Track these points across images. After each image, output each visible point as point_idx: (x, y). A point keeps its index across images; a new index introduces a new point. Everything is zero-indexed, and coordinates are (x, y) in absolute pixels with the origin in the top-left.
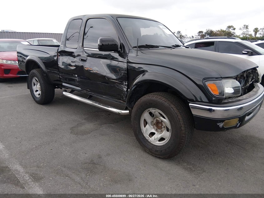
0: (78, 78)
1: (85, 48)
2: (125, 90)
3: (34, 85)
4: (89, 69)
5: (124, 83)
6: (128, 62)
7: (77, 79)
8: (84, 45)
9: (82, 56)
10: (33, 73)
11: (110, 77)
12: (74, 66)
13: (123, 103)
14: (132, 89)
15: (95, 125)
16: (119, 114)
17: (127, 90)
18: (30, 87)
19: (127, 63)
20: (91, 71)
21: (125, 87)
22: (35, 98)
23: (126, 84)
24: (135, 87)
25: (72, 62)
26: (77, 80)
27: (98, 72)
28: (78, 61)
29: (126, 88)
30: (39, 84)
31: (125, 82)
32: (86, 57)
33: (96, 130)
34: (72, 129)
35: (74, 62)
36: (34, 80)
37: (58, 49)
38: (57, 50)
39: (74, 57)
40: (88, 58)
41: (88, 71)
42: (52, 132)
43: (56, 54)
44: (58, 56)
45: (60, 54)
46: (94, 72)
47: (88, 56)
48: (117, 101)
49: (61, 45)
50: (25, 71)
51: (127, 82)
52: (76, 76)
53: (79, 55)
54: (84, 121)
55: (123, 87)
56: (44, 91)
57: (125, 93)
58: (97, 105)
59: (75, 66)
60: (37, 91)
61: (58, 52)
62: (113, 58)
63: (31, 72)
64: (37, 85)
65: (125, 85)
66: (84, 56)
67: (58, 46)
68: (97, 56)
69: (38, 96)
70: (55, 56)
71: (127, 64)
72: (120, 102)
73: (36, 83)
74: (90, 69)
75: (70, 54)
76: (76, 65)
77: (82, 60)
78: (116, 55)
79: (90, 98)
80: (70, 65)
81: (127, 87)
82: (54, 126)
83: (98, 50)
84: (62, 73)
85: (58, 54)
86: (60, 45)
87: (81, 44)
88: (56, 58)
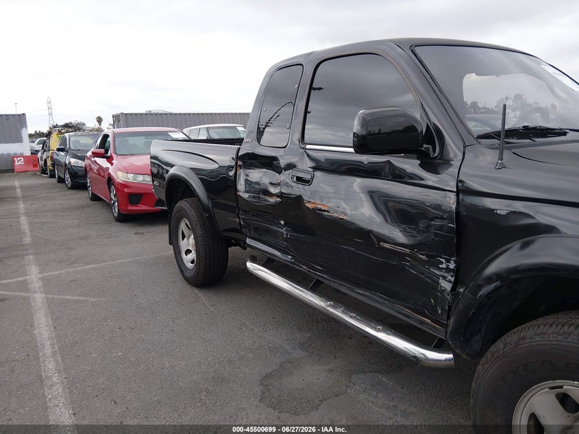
0: (286, 230)
1: (308, 147)
2: (447, 286)
3: (184, 237)
4: (319, 206)
5: (442, 263)
6: (462, 190)
7: (284, 231)
8: (306, 136)
9: (300, 166)
10: (182, 209)
11: (389, 237)
12: (277, 195)
13: (435, 328)
14: (481, 293)
15: (331, 371)
16: (414, 361)
17: (453, 289)
18: (174, 241)
19: (458, 193)
20: (326, 213)
21: (444, 278)
22: (184, 270)
23: (452, 266)
24: (493, 286)
25: (271, 183)
26: (282, 233)
27: (345, 218)
28: (289, 181)
29: (450, 281)
30: (192, 236)
31: (448, 261)
32: (310, 170)
33: (336, 395)
34: (265, 380)
35: (278, 184)
36: (183, 227)
37: (239, 149)
38: (235, 152)
39: (279, 170)
40: (318, 174)
41: (317, 213)
42: (211, 388)
43: (233, 163)
44: (238, 169)
45: (241, 163)
46: (335, 215)
47: (315, 169)
48: (408, 317)
49: (245, 140)
50: (165, 200)
51: (455, 262)
52: (282, 222)
53: (290, 166)
54: (298, 353)
55: (438, 276)
56: (203, 256)
57: (443, 298)
58: (338, 313)
59: (281, 195)
60: (188, 252)
61: (238, 158)
62: (399, 176)
63: (177, 205)
64: (189, 239)
65: (448, 270)
66: (305, 167)
67: (239, 141)
68: (343, 169)
69: (190, 266)
70: (230, 168)
71: (458, 195)
72: (422, 323)
73: (186, 232)
74: (323, 208)
75: (269, 163)
76: (282, 193)
77: (299, 179)
78: (410, 165)
79: (315, 287)
80: (266, 193)
81: (453, 279)
82: (217, 366)
83: (352, 150)
84: (245, 212)
85: (237, 163)
86: (243, 139)
87: (298, 135)
88: (232, 173)
